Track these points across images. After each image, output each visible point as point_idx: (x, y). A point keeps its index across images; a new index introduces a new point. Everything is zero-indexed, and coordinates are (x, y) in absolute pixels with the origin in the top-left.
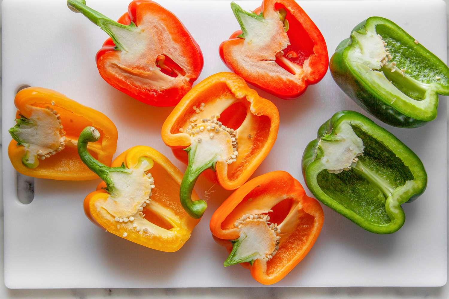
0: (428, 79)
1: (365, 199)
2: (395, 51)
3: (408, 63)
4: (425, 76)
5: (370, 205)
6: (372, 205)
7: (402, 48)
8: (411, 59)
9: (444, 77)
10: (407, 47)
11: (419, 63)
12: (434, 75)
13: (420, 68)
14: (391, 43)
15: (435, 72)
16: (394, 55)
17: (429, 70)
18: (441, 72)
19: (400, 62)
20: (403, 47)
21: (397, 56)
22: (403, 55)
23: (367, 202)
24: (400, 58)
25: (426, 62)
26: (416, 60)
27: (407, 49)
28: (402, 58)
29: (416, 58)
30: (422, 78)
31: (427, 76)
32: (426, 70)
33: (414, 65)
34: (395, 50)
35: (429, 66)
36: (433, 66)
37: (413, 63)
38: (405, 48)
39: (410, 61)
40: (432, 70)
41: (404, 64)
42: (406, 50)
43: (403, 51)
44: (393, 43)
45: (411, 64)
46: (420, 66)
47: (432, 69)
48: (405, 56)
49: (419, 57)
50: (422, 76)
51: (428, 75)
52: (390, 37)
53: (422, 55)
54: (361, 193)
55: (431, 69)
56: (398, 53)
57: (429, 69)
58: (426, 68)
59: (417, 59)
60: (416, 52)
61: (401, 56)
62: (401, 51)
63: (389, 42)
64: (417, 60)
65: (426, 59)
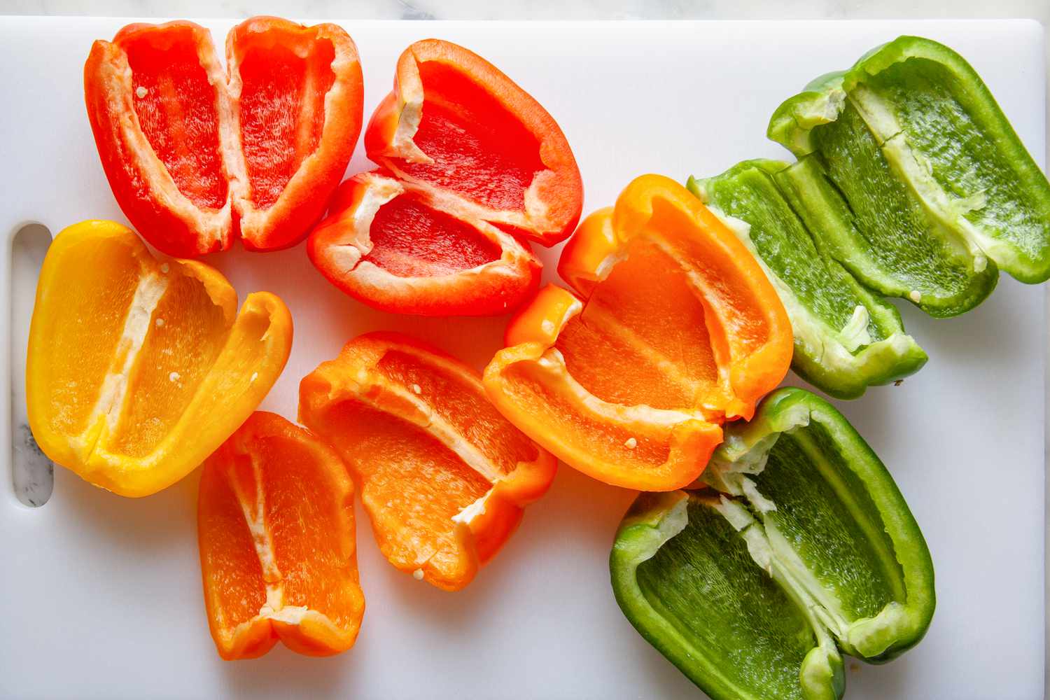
0: (1001, 228)
1: (767, 632)
2: (952, 135)
3: (972, 171)
4: (998, 217)
5: (777, 649)
6: (781, 649)
7: (970, 134)
8: (983, 165)
9: (1042, 234)
10: (981, 133)
11: (997, 182)
12: (1023, 223)
13: (997, 194)
14: (950, 112)
15: (1027, 216)
16: (948, 143)
17: (1016, 206)
18: (1039, 222)
19: (954, 164)
20: (972, 130)
21: (952, 148)
22: (968, 149)
23: (771, 639)
24: (956, 155)
25: (1015, 184)
26: (993, 172)
27: (981, 138)
28: (962, 157)
29: (995, 166)
30: (989, 220)
31: (1003, 218)
32: (1009, 204)
33: (984, 181)
34: (952, 132)
35: (1019, 197)
36: (1028, 199)
37: (984, 175)
38: (977, 136)
39: (978, 169)
40: (1023, 208)
41: (962, 170)
42: (979, 141)
43: (971, 140)
44: (956, 114)
45: (978, 176)
46: (997, 190)
47: (1024, 206)
48: (971, 153)
49: (1001, 167)
50: (993, 216)
51: (1007, 217)
52: (954, 98)
53: (1009, 166)
54: (761, 616)
55: (1021, 205)
56: (958, 141)
57: (1017, 203)
58: (1010, 198)
59: (997, 169)
60: (999, 152)
61: (960, 150)
62: (966, 139)
63: (946, 110)
64: (995, 173)
65: (1016, 178)
